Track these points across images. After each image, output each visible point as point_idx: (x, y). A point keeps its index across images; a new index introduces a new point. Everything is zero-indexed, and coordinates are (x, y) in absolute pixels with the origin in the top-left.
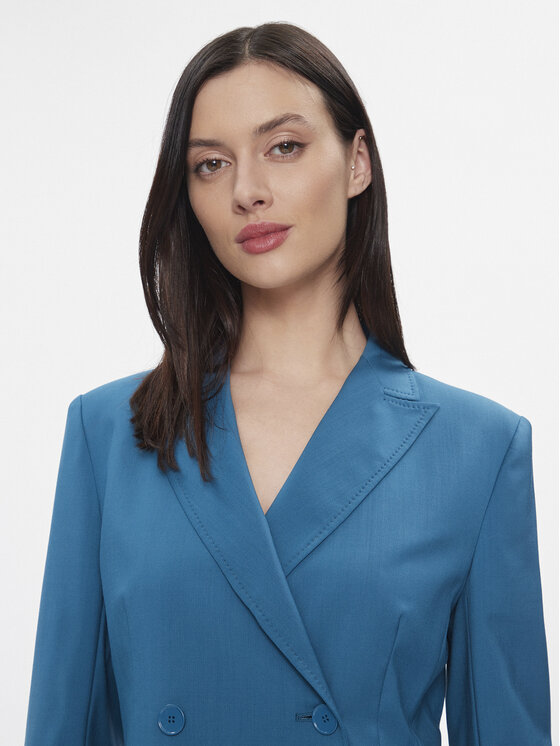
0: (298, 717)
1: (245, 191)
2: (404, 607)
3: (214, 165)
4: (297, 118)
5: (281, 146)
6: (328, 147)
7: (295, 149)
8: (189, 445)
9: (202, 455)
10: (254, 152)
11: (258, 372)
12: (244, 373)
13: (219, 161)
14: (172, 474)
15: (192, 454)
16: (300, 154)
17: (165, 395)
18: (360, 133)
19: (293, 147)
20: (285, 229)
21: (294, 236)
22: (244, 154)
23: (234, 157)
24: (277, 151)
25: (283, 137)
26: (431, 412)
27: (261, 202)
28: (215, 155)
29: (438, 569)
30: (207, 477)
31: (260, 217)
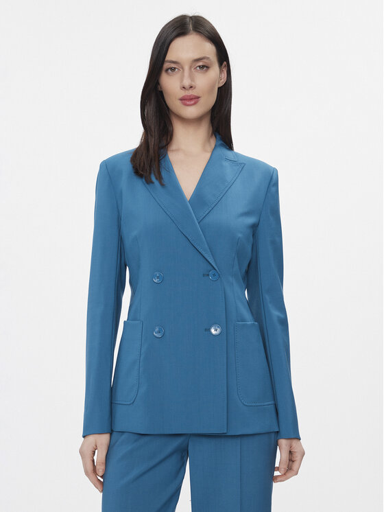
0: (204, 275)
1: (187, 82)
2: (240, 235)
3: (173, 69)
4: (208, 58)
5: (199, 66)
6: (215, 70)
7: (205, 68)
8: (155, 175)
9: (160, 178)
10: (191, 68)
11: (178, 150)
12: (173, 151)
13: (175, 68)
14: (151, 185)
15: (157, 179)
16: (206, 71)
17: (144, 154)
18: (225, 63)
20: (198, 98)
21: (202, 101)
22: (187, 68)
23: (183, 68)
24: (198, 68)
25: (201, 64)
26: (243, 165)
27: (191, 87)
28: (173, 65)
29: (251, 220)
30: (162, 185)
31: (191, 93)
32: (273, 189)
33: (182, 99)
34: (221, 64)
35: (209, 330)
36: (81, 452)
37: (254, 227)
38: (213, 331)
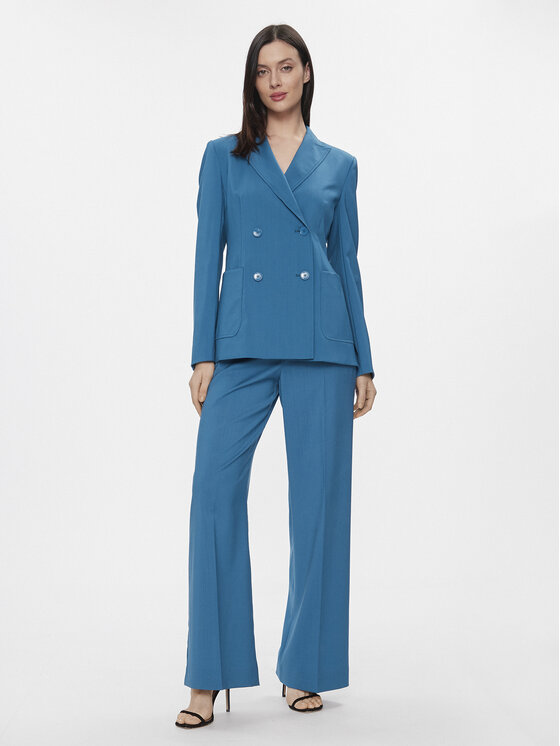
0: (295, 231)
1: (274, 83)
2: (326, 202)
3: (264, 72)
4: (291, 59)
5: (285, 68)
6: (299, 68)
10: (277, 69)
12: (270, 136)
16: (291, 71)
18: (308, 64)
19: (289, 68)
20: (285, 94)
21: (287, 96)
22: (274, 70)
23: (270, 70)
25: (286, 65)
26: (329, 150)
27: (279, 86)
28: (265, 69)
29: (333, 194)
31: (278, 90)
32: (354, 172)
33: (272, 96)
34: (304, 64)
35: (300, 276)
36: (191, 384)
37: (336, 201)
38: (302, 275)
